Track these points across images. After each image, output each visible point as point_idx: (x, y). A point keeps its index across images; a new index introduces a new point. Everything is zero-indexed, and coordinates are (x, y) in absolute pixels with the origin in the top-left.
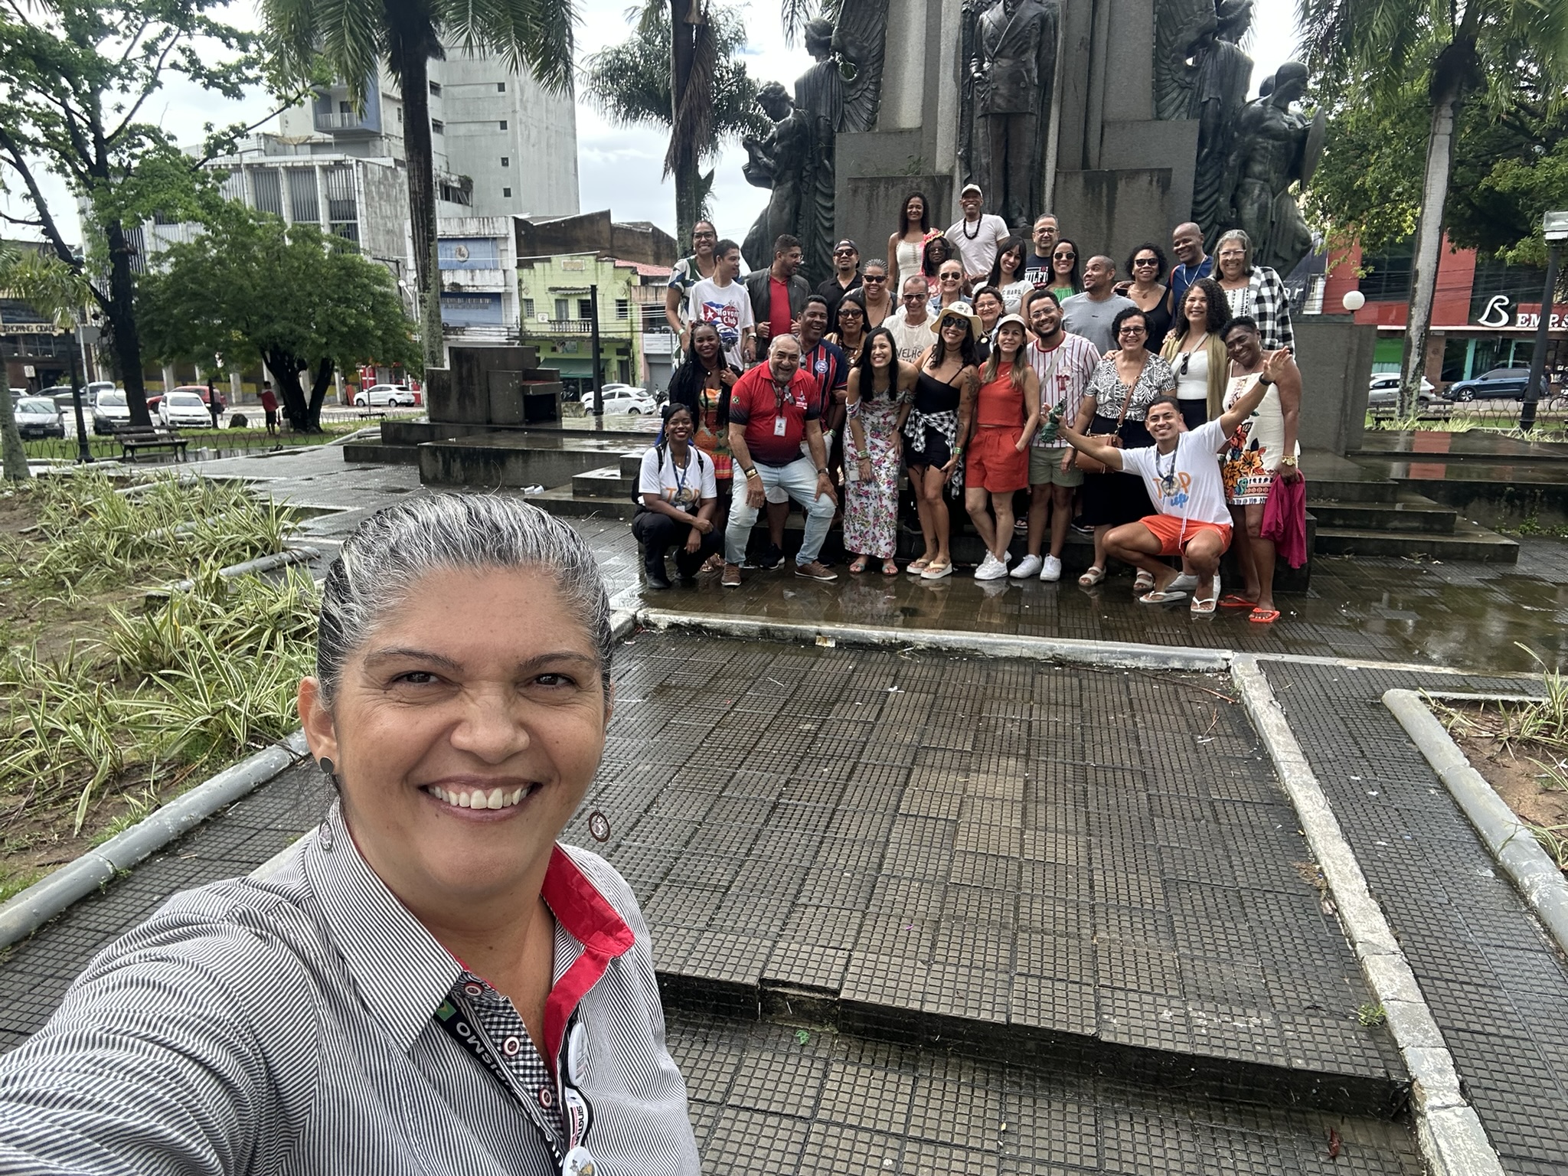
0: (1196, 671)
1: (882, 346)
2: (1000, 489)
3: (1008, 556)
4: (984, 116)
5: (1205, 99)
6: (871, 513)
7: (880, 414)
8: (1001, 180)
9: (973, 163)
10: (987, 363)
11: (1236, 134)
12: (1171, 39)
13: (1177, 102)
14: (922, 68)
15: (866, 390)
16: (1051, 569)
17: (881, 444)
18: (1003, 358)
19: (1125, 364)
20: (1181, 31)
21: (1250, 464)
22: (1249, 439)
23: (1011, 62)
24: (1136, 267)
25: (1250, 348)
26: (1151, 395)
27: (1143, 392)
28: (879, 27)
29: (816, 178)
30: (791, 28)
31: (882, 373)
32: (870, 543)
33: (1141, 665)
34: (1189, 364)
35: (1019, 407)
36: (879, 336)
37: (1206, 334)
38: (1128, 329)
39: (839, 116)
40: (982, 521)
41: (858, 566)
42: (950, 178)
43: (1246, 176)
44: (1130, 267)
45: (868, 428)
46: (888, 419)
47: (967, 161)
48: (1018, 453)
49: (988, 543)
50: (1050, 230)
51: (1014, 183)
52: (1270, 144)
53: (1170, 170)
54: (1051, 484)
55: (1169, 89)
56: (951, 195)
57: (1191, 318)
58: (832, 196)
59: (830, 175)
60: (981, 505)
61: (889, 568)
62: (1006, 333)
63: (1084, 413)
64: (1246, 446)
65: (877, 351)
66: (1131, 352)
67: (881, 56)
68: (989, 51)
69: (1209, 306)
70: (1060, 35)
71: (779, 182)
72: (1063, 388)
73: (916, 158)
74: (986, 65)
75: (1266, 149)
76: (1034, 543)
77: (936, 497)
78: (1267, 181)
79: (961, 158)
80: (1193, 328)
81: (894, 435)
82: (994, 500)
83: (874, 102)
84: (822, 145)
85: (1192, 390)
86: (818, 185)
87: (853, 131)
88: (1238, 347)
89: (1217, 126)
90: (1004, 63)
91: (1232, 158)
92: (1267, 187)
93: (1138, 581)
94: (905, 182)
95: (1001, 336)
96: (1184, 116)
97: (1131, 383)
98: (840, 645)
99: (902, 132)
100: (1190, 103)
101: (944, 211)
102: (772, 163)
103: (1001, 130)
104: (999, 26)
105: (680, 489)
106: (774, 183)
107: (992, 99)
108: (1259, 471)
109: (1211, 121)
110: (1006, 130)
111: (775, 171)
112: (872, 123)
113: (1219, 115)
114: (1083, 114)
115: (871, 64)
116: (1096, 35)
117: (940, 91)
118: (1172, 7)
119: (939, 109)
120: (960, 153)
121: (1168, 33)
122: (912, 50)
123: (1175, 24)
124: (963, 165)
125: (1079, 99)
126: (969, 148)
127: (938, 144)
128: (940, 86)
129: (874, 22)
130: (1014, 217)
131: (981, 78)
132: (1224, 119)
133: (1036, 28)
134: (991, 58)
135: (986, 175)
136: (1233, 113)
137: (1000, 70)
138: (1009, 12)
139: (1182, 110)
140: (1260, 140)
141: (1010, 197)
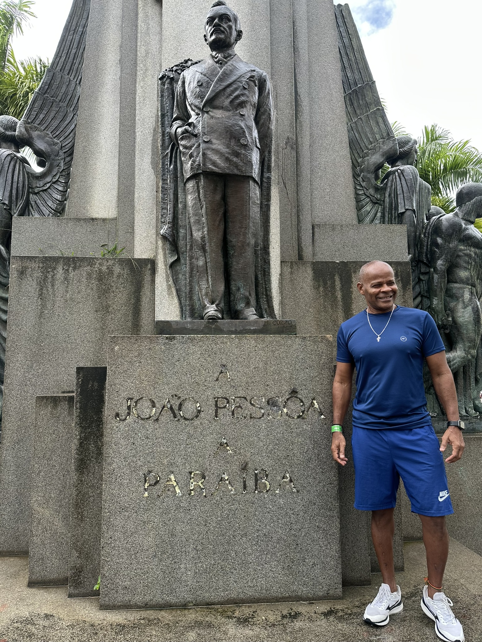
4: (194, 177)
5: (401, 210)
8: (221, 259)
9: (181, 243)
12: (359, 160)
13: (371, 215)
14: (116, 160)
20: (366, 155)
23: (227, 113)
39: (21, 204)
42: (152, 263)
47: (172, 242)
51: (237, 265)
52: (472, 251)
55: (363, 203)
56: (153, 281)
68: (197, 102)
75: (469, 256)
79: (164, 237)
83: (64, 193)
87: (37, 215)
90: (218, 114)
94: (92, 265)
99: (94, 220)
101: (145, 300)
103: (218, 197)
104: (209, 75)
107: (205, 156)
112: (59, 211)
114: (294, 211)
115: (62, 159)
116: (299, 139)
117: (137, 177)
118: (356, 134)
119: (136, 195)
120: (162, 232)
121: (356, 155)
122: (106, 142)
123: (361, 148)
124: (168, 246)
125: (290, 195)
126: (175, 224)
127: (136, 231)
128: (136, 173)
129: (66, 122)
130: (239, 308)
131: (186, 131)
132: (418, 231)
133: (254, 82)
134: (199, 108)
135: (200, 253)
136: (423, 227)
137: (212, 121)
138: (219, 60)
139: (377, 222)
140: (463, 248)
141: (233, 283)
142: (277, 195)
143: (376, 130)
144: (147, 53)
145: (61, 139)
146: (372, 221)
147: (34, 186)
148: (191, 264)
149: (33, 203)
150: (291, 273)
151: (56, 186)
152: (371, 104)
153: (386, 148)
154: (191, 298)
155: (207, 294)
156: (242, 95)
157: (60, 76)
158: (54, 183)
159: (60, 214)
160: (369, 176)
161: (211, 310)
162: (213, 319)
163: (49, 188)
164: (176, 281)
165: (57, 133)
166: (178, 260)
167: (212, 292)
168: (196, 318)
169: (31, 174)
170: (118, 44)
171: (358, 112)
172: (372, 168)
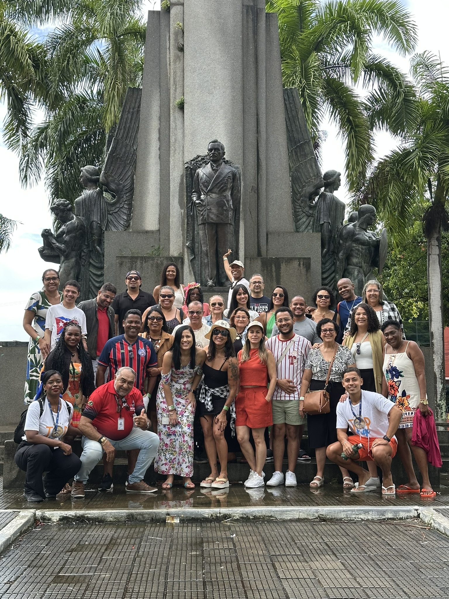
0: (401, 519)
1: (188, 337)
2: (258, 426)
3: (263, 474)
4: (203, 224)
5: (322, 222)
6: (178, 446)
7: (182, 381)
8: (215, 260)
9: (196, 250)
10: (243, 350)
11: (341, 242)
12: (300, 190)
13: (306, 223)
14: (158, 198)
15: (176, 363)
16: (291, 479)
17: (183, 402)
18: (252, 347)
19: (326, 350)
20: (304, 186)
21: (402, 404)
22: (400, 390)
23: (218, 196)
24: (318, 299)
25: (396, 338)
26: (343, 368)
27: (338, 366)
28: (130, 173)
29: (90, 257)
30: (26, 176)
31: (186, 353)
32: (176, 466)
33: (370, 517)
34: (361, 349)
35: (265, 375)
36: (186, 331)
37: (367, 333)
38: (326, 330)
39: (105, 222)
40: (247, 447)
41: (168, 483)
42: (182, 259)
43: (348, 264)
44: (315, 299)
45: (174, 391)
46: (187, 386)
47: (192, 249)
48: (267, 403)
49: (251, 464)
50: (259, 282)
51: (222, 262)
52: (360, 247)
53: (309, 258)
54: (286, 424)
55: (301, 217)
56: (183, 268)
57: (359, 324)
58: (102, 268)
59: (100, 256)
60: (247, 437)
61: (189, 484)
62: (252, 332)
63: (306, 379)
64: (399, 394)
65: (185, 339)
66: (329, 342)
67: (132, 190)
68: (204, 189)
69: (368, 318)
70: (242, 184)
71: (67, 258)
72: (292, 364)
73: (157, 247)
74: (202, 197)
75: (358, 250)
76: (278, 464)
77: (221, 435)
78: (361, 267)
79: (188, 247)
80: (360, 330)
81: (190, 396)
82: (254, 434)
83: (129, 215)
84: (96, 237)
85: (365, 364)
86: (91, 261)
87: (115, 230)
88: (390, 337)
89: (330, 237)
90: (214, 195)
91: (340, 254)
92: (361, 270)
93: (345, 482)
94: (153, 260)
95: (250, 334)
96: (311, 231)
97: (330, 360)
98: (182, 521)
99: (147, 232)
100: (313, 224)
102: (62, 246)
103: (214, 232)
104: (210, 177)
105: (56, 427)
106: (62, 258)
107: (208, 215)
108: (408, 408)
109: (326, 234)
110: (217, 232)
111: (65, 251)
113: (331, 231)
114: (256, 227)
115: (125, 194)
116: (260, 185)
117: (171, 210)
118: (299, 174)
119: (171, 220)
120: (187, 244)
121: (298, 187)
122: (152, 187)
123: (301, 182)
124: (189, 251)
125: (253, 219)
126: (193, 241)
127: (171, 240)
128: (171, 208)
129: (126, 170)
130: (223, 281)
131: (199, 203)
132: (333, 233)
133: (230, 179)
134: (206, 193)
135: (205, 257)
136: (338, 231)
137: (211, 199)
138: (214, 169)
139: (309, 228)
140: (355, 245)
141: (220, 270)
142: (243, 225)
143: (310, 170)
144: (176, 140)
145: (124, 181)
146: (306, 227)
147: (109, 210)
148: (201, 260)
149: (109, 220)
150: (250, 263)
151: (123, 210)
152: (308, 154)
153: (317, 182)
154: (201, 277)
155: (208, 276)
156: (225, 186)
157: (121, 142)
158: (121, 208)
159: (127, 227)
160: (305, 199)
161: (210, 283)
162: (211, 286)
163: (118, 211)
164: (193, 268)
165: (121, 178)
166: (195, 258)
167: (211, 274)
168: (203, 286)
169: (108, 203)
170: (158, 128)
171: (300, 159)
172: (308, 195)
